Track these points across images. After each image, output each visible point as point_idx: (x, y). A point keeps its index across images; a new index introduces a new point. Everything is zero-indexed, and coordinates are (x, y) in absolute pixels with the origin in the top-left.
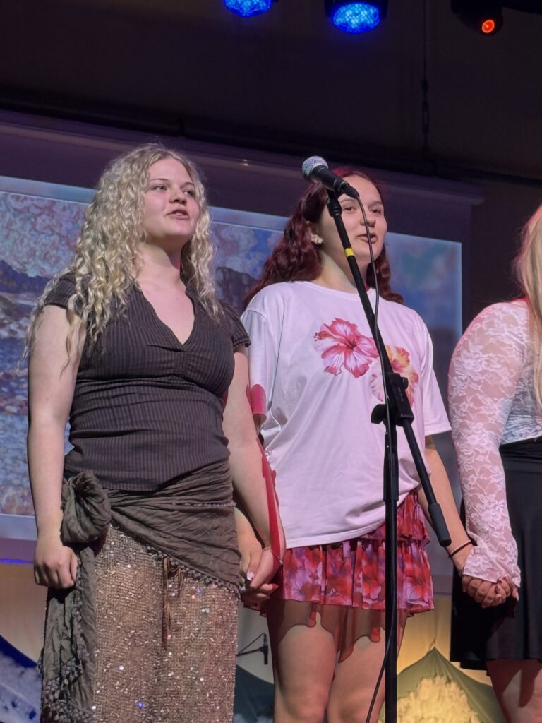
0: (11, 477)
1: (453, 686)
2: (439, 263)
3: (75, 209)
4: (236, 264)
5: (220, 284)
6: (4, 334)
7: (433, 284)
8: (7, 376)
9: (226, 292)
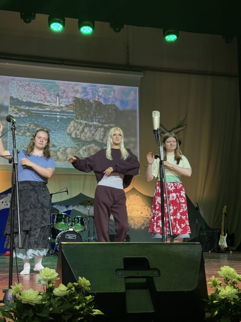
1: (138, 196)
2: (132, 93)
3: (36, 84)
4: (78, 96)
5: (74, 101)
6: (18, 116)
7: (131, 98)
8: (19, 126)
9: (75, 103)
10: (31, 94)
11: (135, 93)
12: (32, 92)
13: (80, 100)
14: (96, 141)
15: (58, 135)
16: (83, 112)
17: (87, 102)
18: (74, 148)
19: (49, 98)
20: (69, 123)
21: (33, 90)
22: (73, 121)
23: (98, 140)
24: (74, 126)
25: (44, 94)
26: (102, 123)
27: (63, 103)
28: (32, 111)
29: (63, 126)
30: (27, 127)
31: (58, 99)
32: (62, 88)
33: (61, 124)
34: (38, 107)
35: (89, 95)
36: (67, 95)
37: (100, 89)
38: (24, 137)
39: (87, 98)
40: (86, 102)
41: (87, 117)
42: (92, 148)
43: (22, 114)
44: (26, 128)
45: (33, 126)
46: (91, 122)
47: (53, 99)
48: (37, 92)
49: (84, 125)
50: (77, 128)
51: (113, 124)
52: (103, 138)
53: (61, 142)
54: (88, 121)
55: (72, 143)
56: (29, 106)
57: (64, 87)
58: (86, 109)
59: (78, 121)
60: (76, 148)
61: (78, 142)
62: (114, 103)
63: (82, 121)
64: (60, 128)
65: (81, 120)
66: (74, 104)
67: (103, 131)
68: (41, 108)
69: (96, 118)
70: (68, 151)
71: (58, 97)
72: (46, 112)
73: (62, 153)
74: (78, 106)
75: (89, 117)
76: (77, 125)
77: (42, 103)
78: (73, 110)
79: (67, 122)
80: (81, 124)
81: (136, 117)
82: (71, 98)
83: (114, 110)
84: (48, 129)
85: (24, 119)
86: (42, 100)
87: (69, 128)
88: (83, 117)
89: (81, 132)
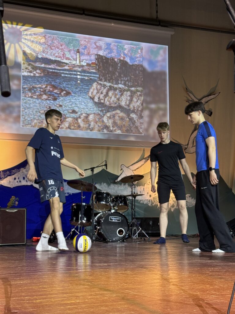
0: (35, 117)
2: (161, 52)
3: (52, 37)
4: (101, 53)
5: (96, 59)
6: (32, 75)
7: (160, 58)
8: (33, 87)
9: (98, 61)
10: (47, 49)
11: (165, 52)
12: (48, 47)
13: (104, 58)
14: (121, 106)
15: (79, 99)
16: (106, 72)
17: (112, 61)
18: (97, 115)
19: (67, 54)
20: (92, 85)
21: (50, 43)
22: (96, 83)
23: (124, 105)
24: (97, 89)
25: (62, 49)
26: (129, 86)
27: (85, 61)
28: (49, 70)
29: (85, 89)
30: (43, 88)
31: (78, 56)
32: (82, 42)
33: (82, 86)
34: (56, 64)
35: (113, 52)
36: (89, 51)
37: (126, 46)
38: (40, 101)
39: (111, 56)
40: (110, 61)
41: (112, 79)
42: (117, 115)
43: (37, 73)
44: (42, 90)
45: (50, 88)
46: (116, 84)
47: (73, 56)
48: (54, 46)
49: (109, 87)
50: (100, 91)
51: (140, 87)
52: (130, 103)
53: (82, 108)
54: (112, 84)
55: (95, 109)
56: (45, 64)
57: (85, 42)
58: (111, 69)
59: (102, 83)
60: (99, 114)
61: (101, 107)
62: (141, 64)
63: (105, 83)
64: (81, 90)
65: (105, 81)
66: (97, 63)
67: (130, 96)
68: (59, 66)
69: (121, 80)
70: (91, 117)
71: (78, 54)
72: (65, 71)
73: (83, 120)
74: (101, 65)
75: (114, 78)
76: (101, 88)
77: (60, 60)
78: (96, 70)
79: (88, 84)
80: (104, 86)
81: (165, 80)
82: (93, 55)
83: (141, 71)
84: (68, 91)
85: (39, 79)
86: (60, 57)
87: (91, 90)
88: (107, 78)
89: (104, 96)
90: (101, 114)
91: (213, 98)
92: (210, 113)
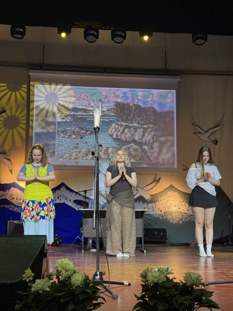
0: (67, 151)
1: (176, 193)
2: (170, 95)
3: (80, 92)
4: (119, 100)
5: (115, 105)
6: (64, 120)
7: (168, 100)
8: (65, 130)
9: (116, 107)
10: (76, 101)
11: (173, 95)
12: (77, 99)
13: (121, 104)
14: (135, 140)
16: (123, 115)
17: (127, 105)
18: (115, 148)
19: (92, 104)
20: (111, 125)
21: (78, 96)
22: (114, 124)
23: (137, 139)
24: (115, 128)
25: (87, 100)
26: (141, 125)
27: (105, 107)
28: (77, 116)
29: (105, 128)
30: (72, 130)
31: (100, 104)
32: (104, 93)
34: (83, 111)
35: (129, 99)
36: (109, 100)
37: (139, 94)
38: (70, 139)
39: (127, 102)
40: (126, 106)
41: (127, 119)
42: (132, 147)
43: (68, 119)
44: (72, 131)
45: (78, 129)
46: (131, 123)
47: (96, 105)
48: (82, 98)
49: (125, 126)
50: (118, 130)
51: (151, 124)
52: (142, 138)
54: (128, 123)
55: (113, 143)
56: (74, 112)
57: (106, 93)
58: (126, 112)
59: (119, 123)
60: (117, 148)
61: (118, 142)
62: (152, 106)
63: (122, 123)
65: (121, 122)
66: (115, 108)
67: (142, 132)
68: (85, 113)
69: (135, 120)
70: (110, 150)
71: (100, 102)
72: (90, 116)
73: (104, 153)
74: (119, 110)
75: (129, 119)
76: (118, 127)
77: (86, 108)
78: (115, 114)
79: (108, 124)
80: (121, 125)
81: (173, 118)
82: (112, 103)
83: (152, 112)
85: (70, 123)
86: (86, 106)
87: (111, 129)
88: (124, 119)
89: (121, 133)
90: (119, 147)
91: (218, 130)
92: (216, 142)
